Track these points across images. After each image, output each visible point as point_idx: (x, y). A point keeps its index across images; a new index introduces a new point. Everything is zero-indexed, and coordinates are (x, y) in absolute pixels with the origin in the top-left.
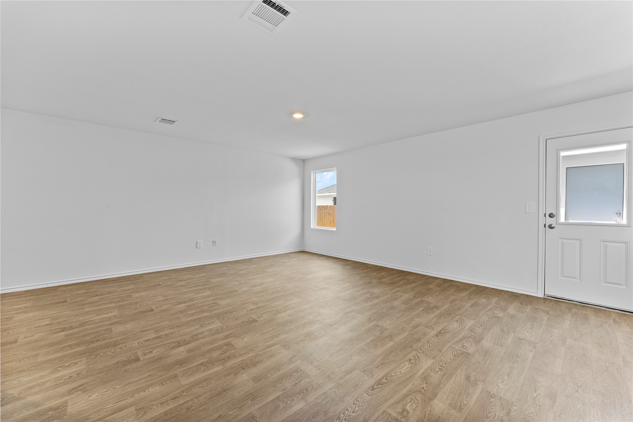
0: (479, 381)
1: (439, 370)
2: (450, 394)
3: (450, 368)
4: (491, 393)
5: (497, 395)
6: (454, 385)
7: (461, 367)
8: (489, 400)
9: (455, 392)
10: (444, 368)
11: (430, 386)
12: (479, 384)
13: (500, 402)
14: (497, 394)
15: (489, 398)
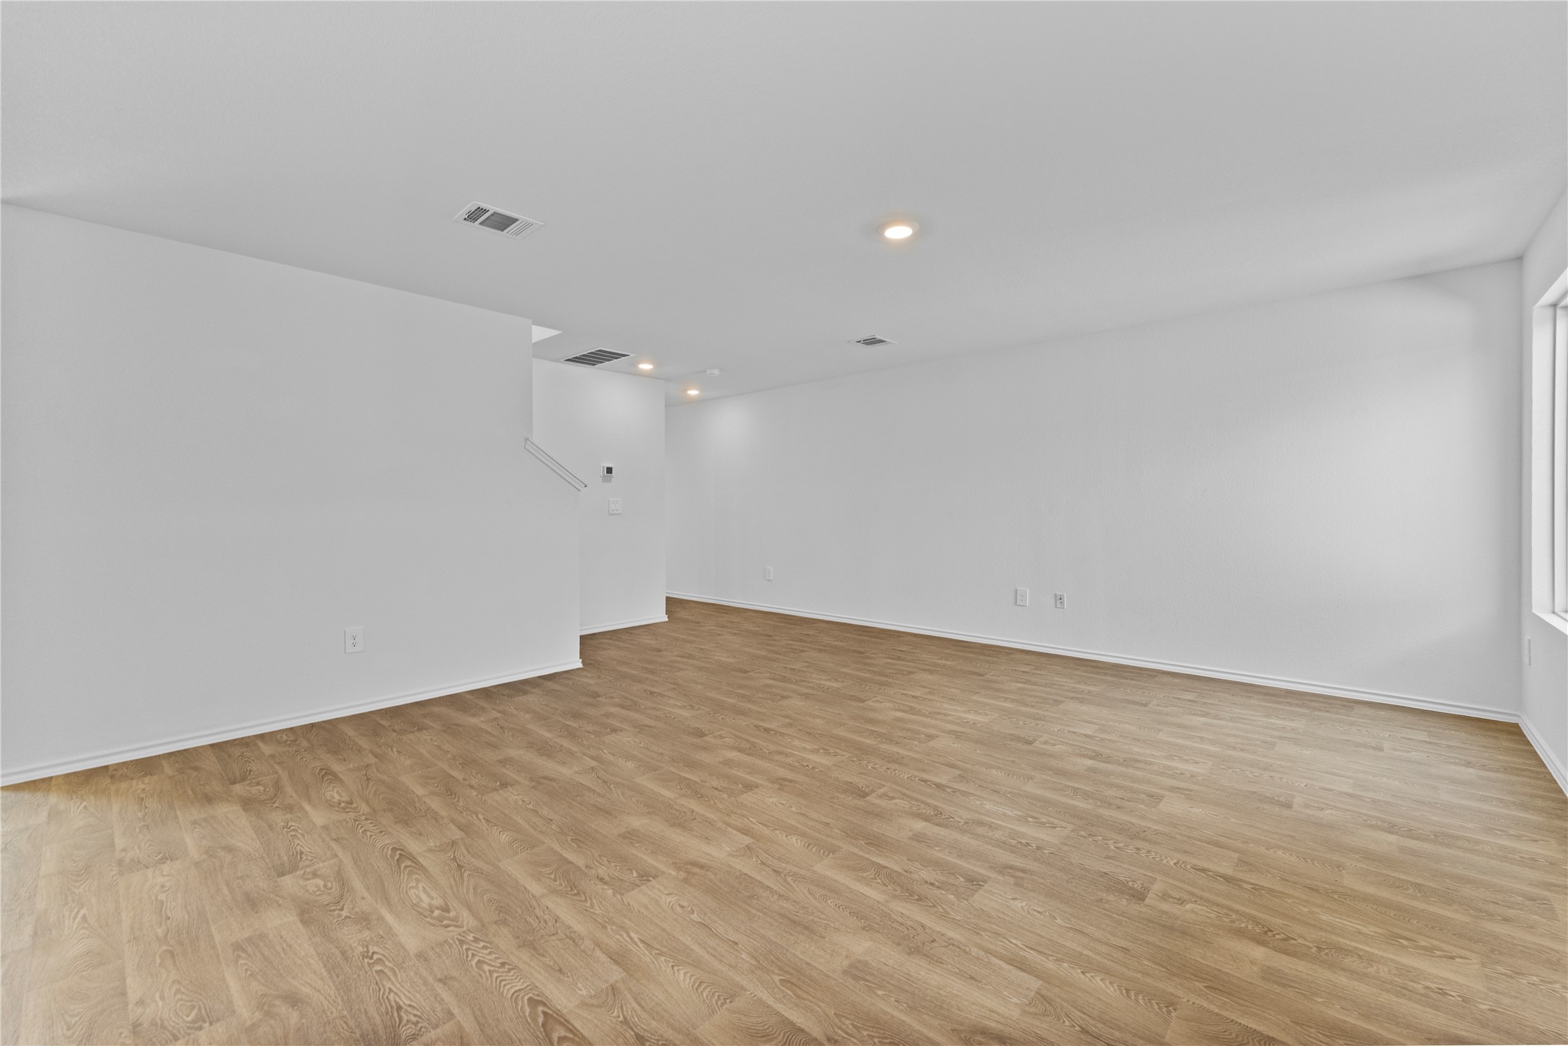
0: (261, 1020)
1: (368, 952)
2: (285, 945)
3: (359, 976)
4: (207, 1025)
5: (189, 1035)
6: (299, 962)
7: (341, 1003)
8: (200, 1009)
9: (283, 955)
10: (369, 964)
11: (335, 920)
12: (254, 1013)
13: (170, 1028)
14: (192, 1037)
15: (203, 1011)
